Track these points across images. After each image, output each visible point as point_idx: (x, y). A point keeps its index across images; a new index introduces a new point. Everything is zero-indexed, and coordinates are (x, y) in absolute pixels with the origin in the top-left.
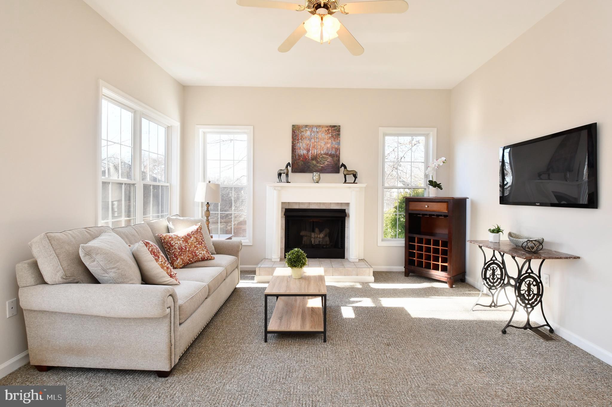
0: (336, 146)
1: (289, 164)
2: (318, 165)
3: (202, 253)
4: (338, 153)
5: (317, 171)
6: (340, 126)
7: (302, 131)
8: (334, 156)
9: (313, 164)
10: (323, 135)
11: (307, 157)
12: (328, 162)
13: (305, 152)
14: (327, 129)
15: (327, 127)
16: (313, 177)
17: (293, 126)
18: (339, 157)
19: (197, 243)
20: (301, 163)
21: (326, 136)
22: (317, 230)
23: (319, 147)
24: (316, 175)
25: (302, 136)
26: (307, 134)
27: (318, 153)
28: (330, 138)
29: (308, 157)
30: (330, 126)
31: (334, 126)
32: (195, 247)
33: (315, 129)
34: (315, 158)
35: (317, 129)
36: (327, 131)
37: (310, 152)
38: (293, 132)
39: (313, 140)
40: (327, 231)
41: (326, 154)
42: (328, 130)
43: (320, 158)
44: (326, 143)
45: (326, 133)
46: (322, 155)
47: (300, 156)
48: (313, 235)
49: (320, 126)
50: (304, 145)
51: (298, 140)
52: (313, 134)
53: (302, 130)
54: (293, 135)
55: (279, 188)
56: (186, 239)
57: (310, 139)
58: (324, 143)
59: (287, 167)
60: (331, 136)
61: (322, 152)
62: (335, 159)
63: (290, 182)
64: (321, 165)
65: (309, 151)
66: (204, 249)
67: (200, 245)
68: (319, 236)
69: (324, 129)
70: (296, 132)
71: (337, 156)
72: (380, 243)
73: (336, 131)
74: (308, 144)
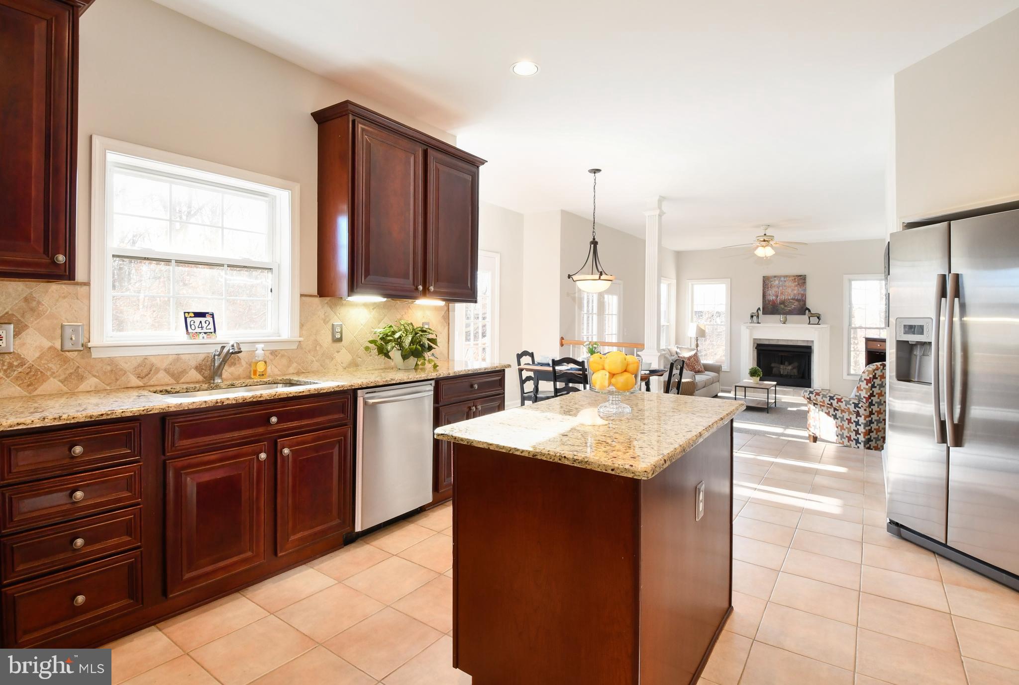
0: (802, 292)
1: (760, 308)
2: (786, 308)
3: (697, 368)
4: (804, 298)
5: (784, 314)
6: (805, 275)
7: (772, 281)
8: (800, 300)
9: (781, 307)
10: (790, 284)
11: (776, 302)
12: (794, 305)
13: (774, 298)
14: (793, 278)
15: (794, 276)
16: (780, 319)
17: (764, 277)
18: (805, 301)
19: (695, 361)
20: (770, 307)
21: (793, 284)
22: (786, 363)
23: (787, 293)
24: (782, 317)
25: (771, 285)
26: (776, 283)
27: (785, 298)
28: (796, 286)
30: (797, 276)
31: (801, 276)
33: (782, 279)
34: (783, 302)
35: (784, 278)
36: (794, 280)
37: (779, 297)
38: (764, 281)
39: (781, 288)
40: (796, 364)
41: (792, 299)
43: (787, 302)
44: (793, 290)
45: (793, 282)
46: (789, 300)
47: (769, 301)
48: (782, 367)
49: (787, 276)
50: (773, 292)
51: (768, 288)
52: (781, 283)
54: (763, 284)
55: (751, 328)
56: (689, 358)
57: (778, 287)
58: (791, 290)
59: (758, 310)
60: (797, 283)
61: (789, 298)
62: (802, 303)
63: (760, 323)
64: (789, 308)
66: (698, 366)
67: (697, 363)
68: (787, 368)
70: (766, 282)
71: (803, 301)
72: (845, 377)
73: (801, 280)
74: (777, 291)
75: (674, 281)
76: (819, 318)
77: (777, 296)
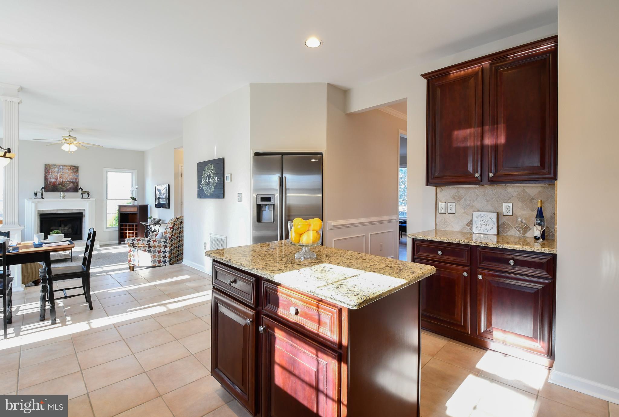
0: (76, 177)
1: (43, 188)
2: (64, 188)
4: (77, 181)
5: (63, 191)
6: (78, 166)
9: (60, 187)
10: (67, 171)
11: (56, 183)
12: (70, 186)
13: (54, 180)
14: (69, 167)
15: (70, 166)
16: (60, 195)
17: (46, 165)
18: (78, 184)
20: (51, 187)
21: (69, 171)
22: (63, 226)
23: (64, 178)
24: (62, 194)
25: (52, 171)
26: (55, 170)
27: (63, 181)
28: (72, 173)
29: (57, 183)
30: (72, 166)
31: (75, 166)
34: (61, 184)
35: (62, 167)
36: (70, 169)
37: (58, 180)
38: (46, 168)
39: (60, 174)
40: (70, 225)
41: (69, 181)
43: (65, 184)
44: (69, 175)
46: (66, 182)
47: (50, 182)
48: (60, 228)
49: (64, 166)
50: (53, 176)
51: (49, 173)
52: (59, 170)
53: (52, 167)
54: (45, 170)
55: (36, 202)
57: (58, 173)
59: (42, 189)
60: (72, 171)
61: (66, 181)
62: (75, 184)
64: (66, 188)
68: (64, 229)
69: (67, 167)
70: (48, 169)
71: (76, 183)
72: (105, 230)
73: (75, 169)
74: (57, 176)
76: (88, 194)
77: (57, 179)
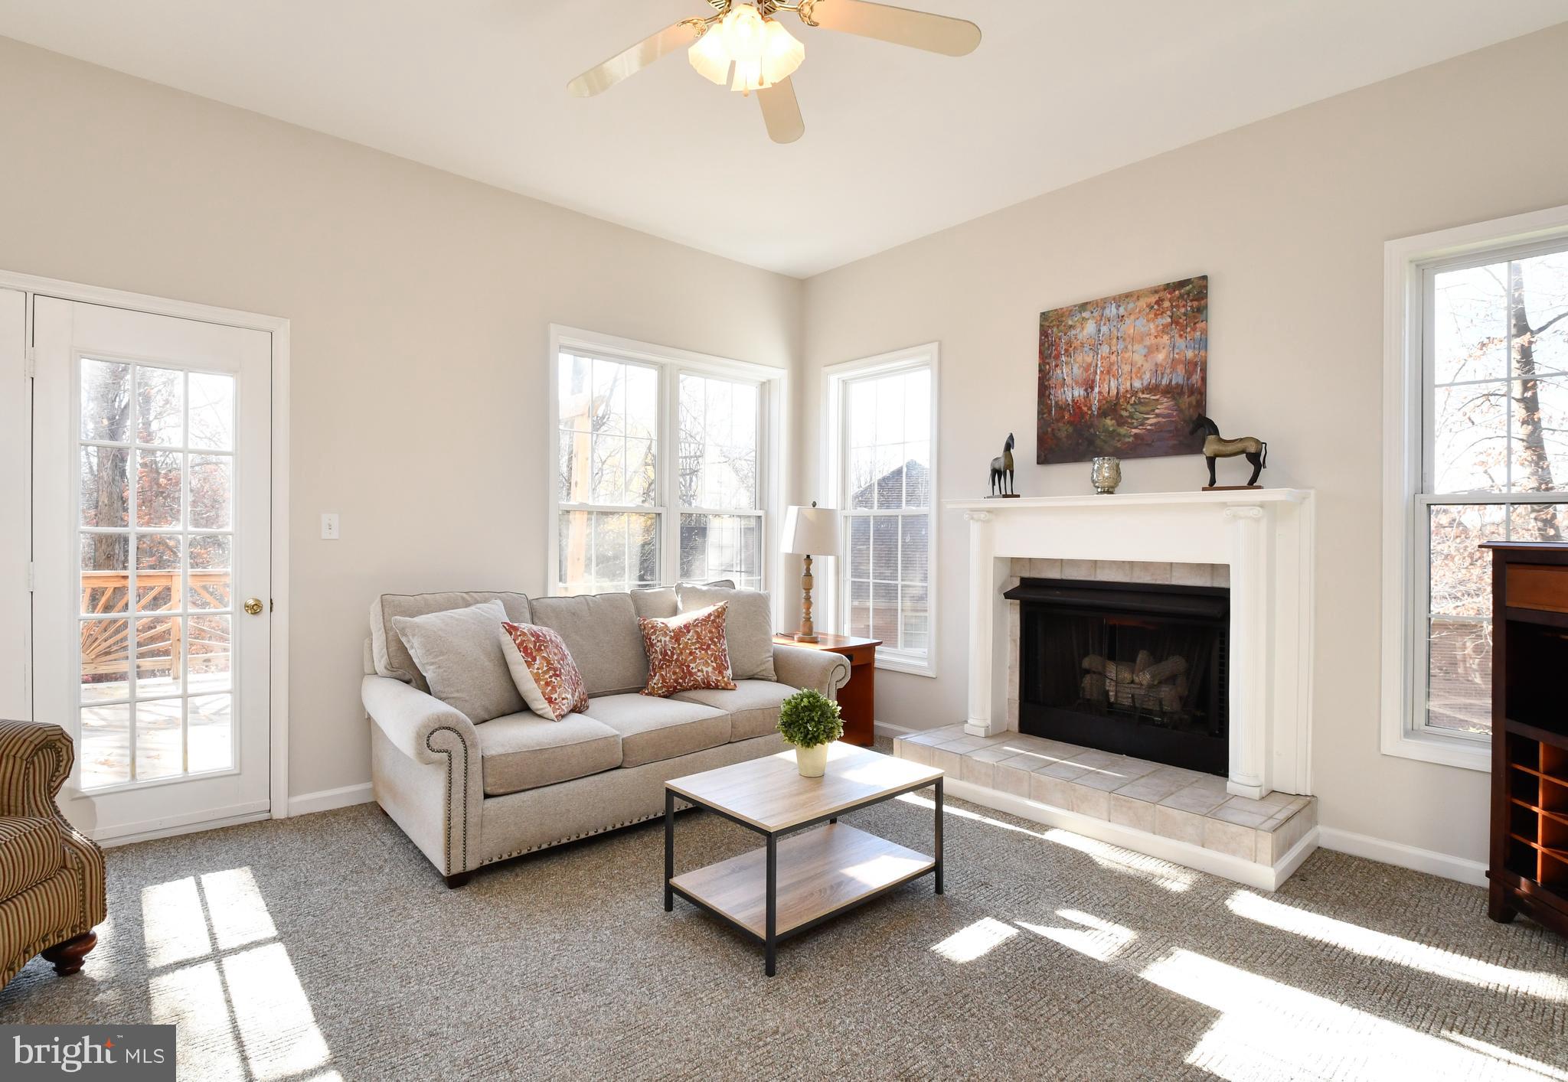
0: (1190, 354)
2: (1123, 430)
3: (704, 670)
4: (1196, 378)
5: (1109, 453)
6: (1205, 278)
7: (1071, 326)
8: (1181, 394)
9: (1106, 430)
10: (1142, 325)
11: (1085, 409)
12: (1158, 416)
13: (1079, 392)
14: (1153, 299)
15: (1156, 292)
16: (1092, 475)
17: (1044, 316)
18: (1203, 394)
19: (697, 646)
20: (1064, 431)
21: (1152, 326)
23: (1127, 368)
24: (1102, 467)
25: (1069, 343)
26: (1085, 332)
27: (1122, 390)
28: (1165, 329)
29: (1090, 408)
30: (1167, 287)
31: (1184, 284)
32: (691, 653)
33: (1112, 311)
34: (1112, 408)
35: (1118, 307)
36: (1156, 309)
37: (1097, 390)
38: (1044, 333)
39: (1105, 350)
40: (1179, 663)
41: (1150, 389)
42: (1157, 303)
43: (1129, 407)
44: (1152, 350)
45: (1152, 316)
46: (1135, 393)
47: (1061, 408)
48: (1112, 670)
49: (1128, 297)
50: (1075, 370)
51: (1057, 357)
52: (1104, 329)
53: (1070, 323)
54: (1041, 344)
55: (982, 516)
56: (678, 635)
57: (1095, 349)
58: (1144, 351)
60: (1169, 320)
61: (1138, 385)
62: (1186, 400)
63: (1018, 496)
64: (1135, 431)
65: (1092, 388)
66: (709, 662)
67: (703, 652)
68: (1136, 680)
69: (1142, 303)
70: (1053, 333)
71: (1192, 392)
72: (1392, 742)
73: (1187, 301)
74: (1090, 365)
75: (781, 376)
76: (1256, 460)
77: (1089, 386)
